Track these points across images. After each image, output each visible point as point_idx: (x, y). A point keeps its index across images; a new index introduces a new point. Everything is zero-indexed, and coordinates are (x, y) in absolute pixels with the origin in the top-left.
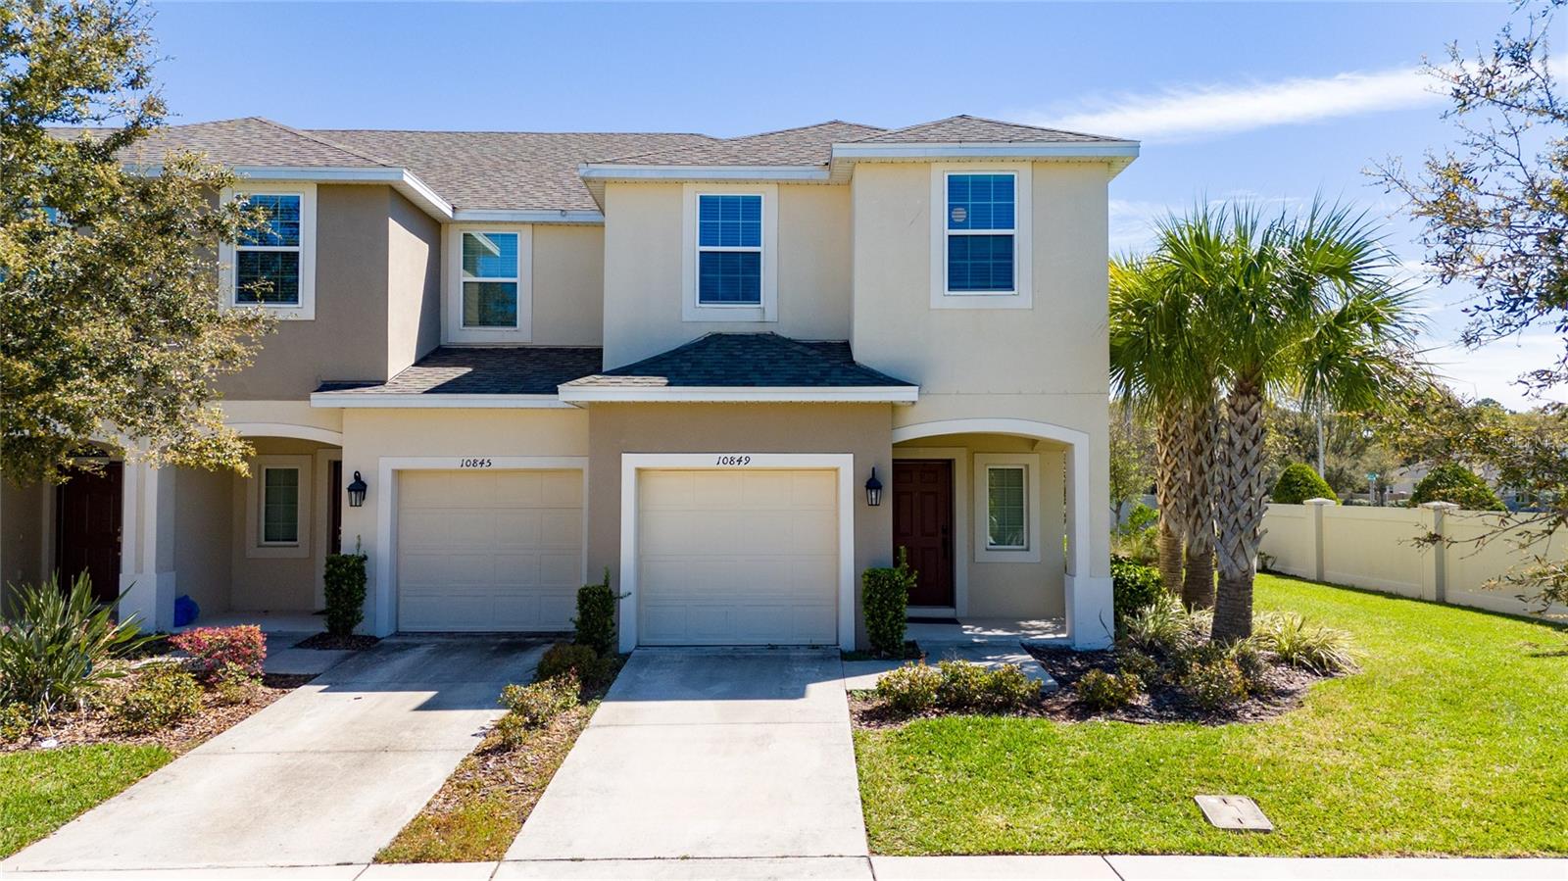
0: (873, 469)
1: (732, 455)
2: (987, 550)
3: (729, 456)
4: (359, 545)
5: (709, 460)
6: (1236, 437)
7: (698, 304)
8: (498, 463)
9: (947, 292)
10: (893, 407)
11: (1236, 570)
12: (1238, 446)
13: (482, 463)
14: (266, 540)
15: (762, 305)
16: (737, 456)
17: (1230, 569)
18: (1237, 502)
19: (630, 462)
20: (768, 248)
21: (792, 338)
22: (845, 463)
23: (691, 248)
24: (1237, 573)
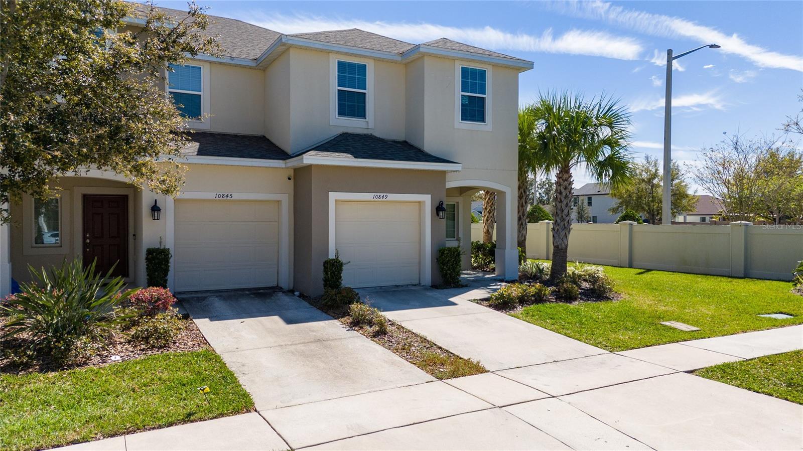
0: (441, 201)
1: (380, 194)
3: (378, 194)
4: (161, 243)
5: (369, 196)
7: (337, 117)
8: (236, 196)
9: (460, 121)
13: (227, 196)
14: (36, 243)
15: (367, 120)
16: (382, 195)
17: (561, 244)
18: (564, 217)
19: (333, 196)
20: (370, 91)
21: (381, 137)
22: (427, 199)
23: (334, 88)
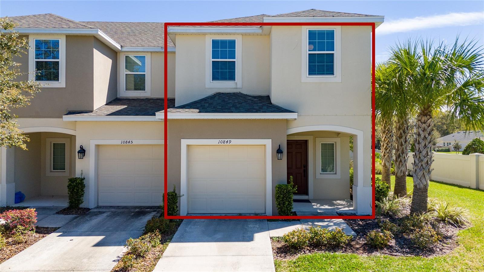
0: (279, 145)
1: (224, 140)
2: (320, 174)
3: (223, 140)
4: (82, 174)
5: (215, 142)
6: (421, 132)
7: (211, 81)
8: (135, 142)
9: (308, 76)
10: (287, 121)
11: (421, 184)
12: (422, 136)
13: (129, 142)
14: (54, 169)
15: (236, 82)
16: (226, 140)
17: (419, 184)
18: (422, 158)
19: (184, 143)
20: (238, 60)
21: (248, 94)
22: (268, 143)
23: (209, 59)
24: (422, 186)
